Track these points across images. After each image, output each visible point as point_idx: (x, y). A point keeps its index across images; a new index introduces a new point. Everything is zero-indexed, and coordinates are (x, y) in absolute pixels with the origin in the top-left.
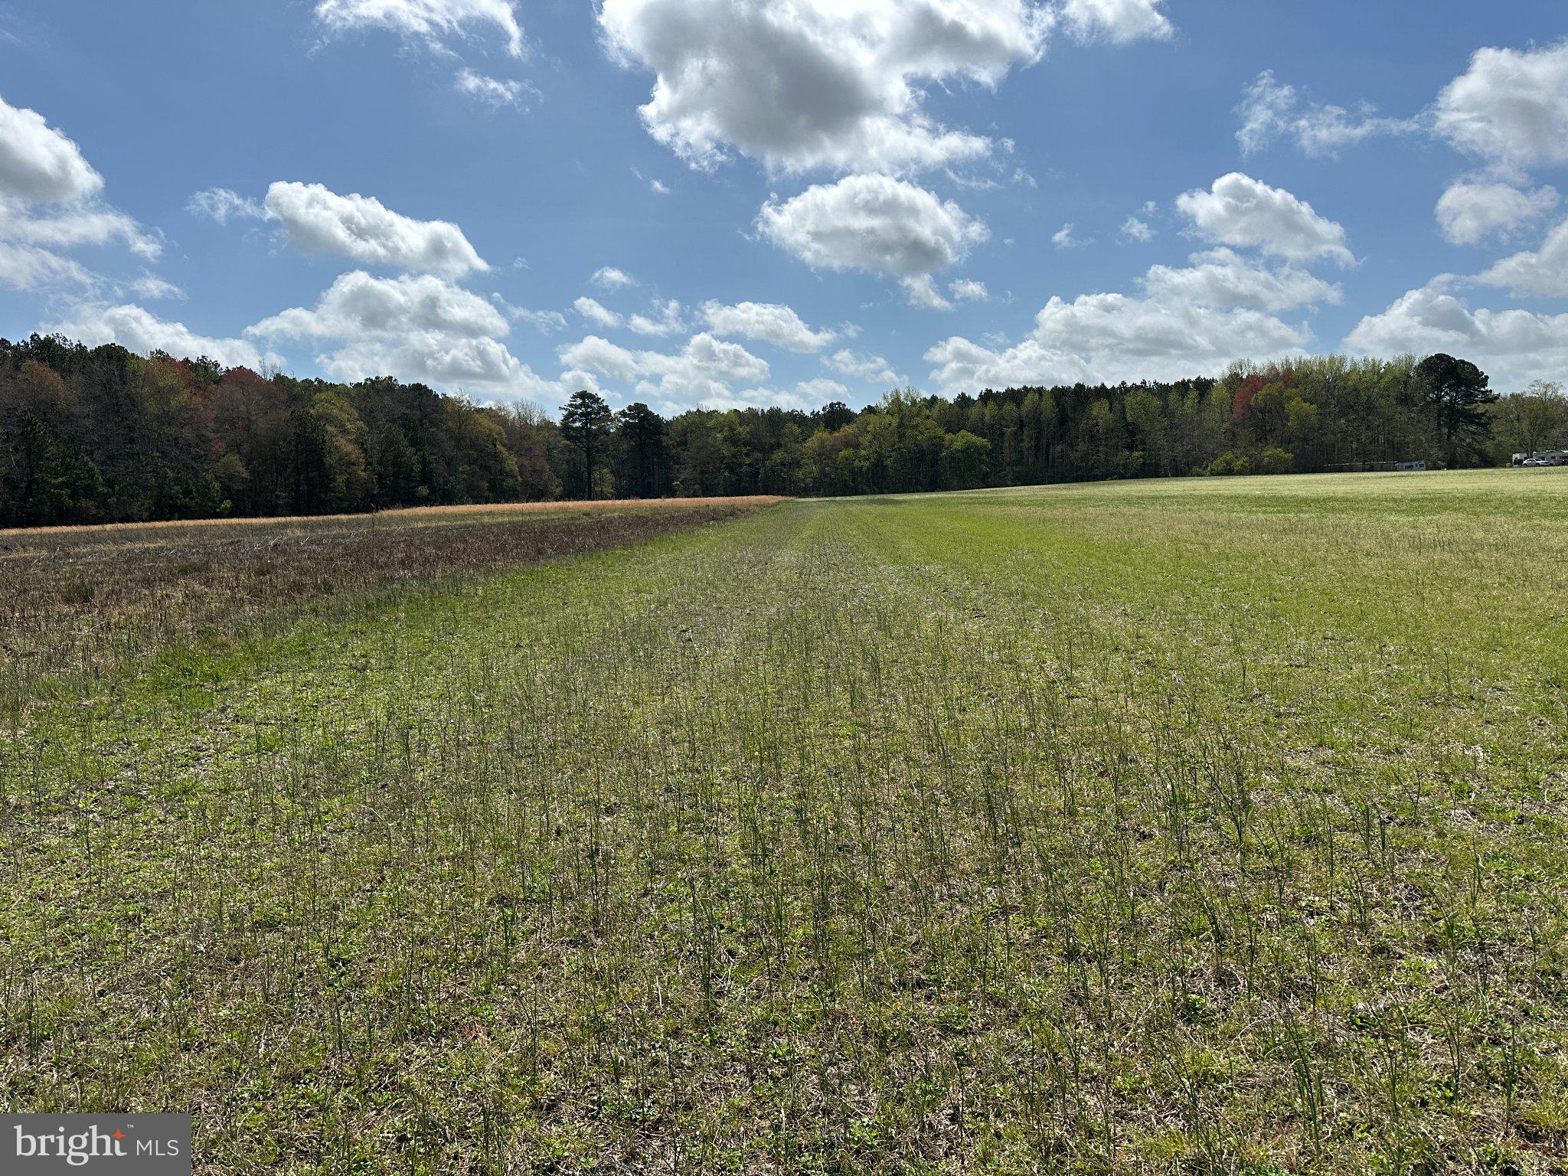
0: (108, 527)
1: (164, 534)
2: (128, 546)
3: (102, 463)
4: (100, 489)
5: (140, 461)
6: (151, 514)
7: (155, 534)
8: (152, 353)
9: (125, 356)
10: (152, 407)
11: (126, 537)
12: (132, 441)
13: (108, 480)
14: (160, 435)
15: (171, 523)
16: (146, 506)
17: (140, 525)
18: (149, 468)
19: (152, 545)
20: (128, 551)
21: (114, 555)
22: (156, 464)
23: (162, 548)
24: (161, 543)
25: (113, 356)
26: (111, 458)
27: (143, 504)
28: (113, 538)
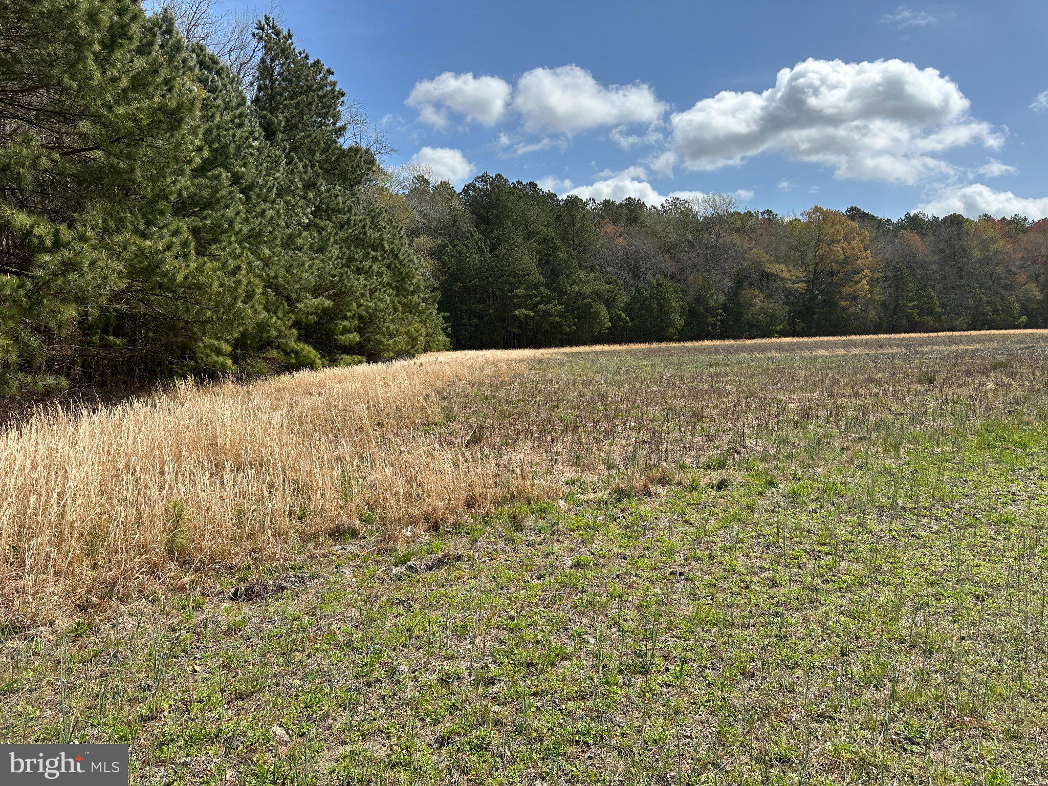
0: (940, 334)
1: (979, 340)
2: (954, 347)
3: (941, 292)
4: (937, 309)
5: (965, 290)
6: (969, 325)
7: (971, 340)
8: (980, 216)
9: (962, 221)
10: (977, 254)
11: (953, 341)
12: (961, 277)
13: (943, 304)
14: (980, 272)
15: (982, 332)
16: (966, 320)
17: (962, 333)
18: (970, 295)
19: (970, 348)
20: (954, 351)
21: (946, 353)
22: (975, 292)
23: (977, 350)
24: (977, 346)
25: (955, 221)
26: (946, 289)
27: (964, 319)
28: (944, 342)
